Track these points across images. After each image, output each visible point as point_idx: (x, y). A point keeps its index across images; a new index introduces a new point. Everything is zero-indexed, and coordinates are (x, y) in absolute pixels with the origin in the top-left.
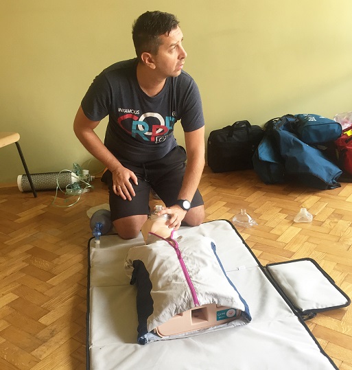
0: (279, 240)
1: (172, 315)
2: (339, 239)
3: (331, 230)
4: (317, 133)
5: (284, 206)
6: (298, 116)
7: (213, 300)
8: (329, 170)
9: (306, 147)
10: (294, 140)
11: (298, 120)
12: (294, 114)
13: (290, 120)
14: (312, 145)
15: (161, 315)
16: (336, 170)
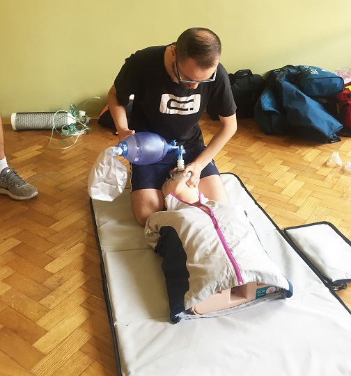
0: (283, 193)
1: (212, 293)
2: (343, 195)
3: (334, 185)
4: (319, 86)
5: (286, 158)
6: (299, 68)
7: (257, 278)
8: (330, 125)
9: (308, 99)
10: (296, 93)
11: (299, 72)
12: (295, 64)
13: (292, 71)
14: (313, 97)
15: (201, 292)
16: (337, 125)
